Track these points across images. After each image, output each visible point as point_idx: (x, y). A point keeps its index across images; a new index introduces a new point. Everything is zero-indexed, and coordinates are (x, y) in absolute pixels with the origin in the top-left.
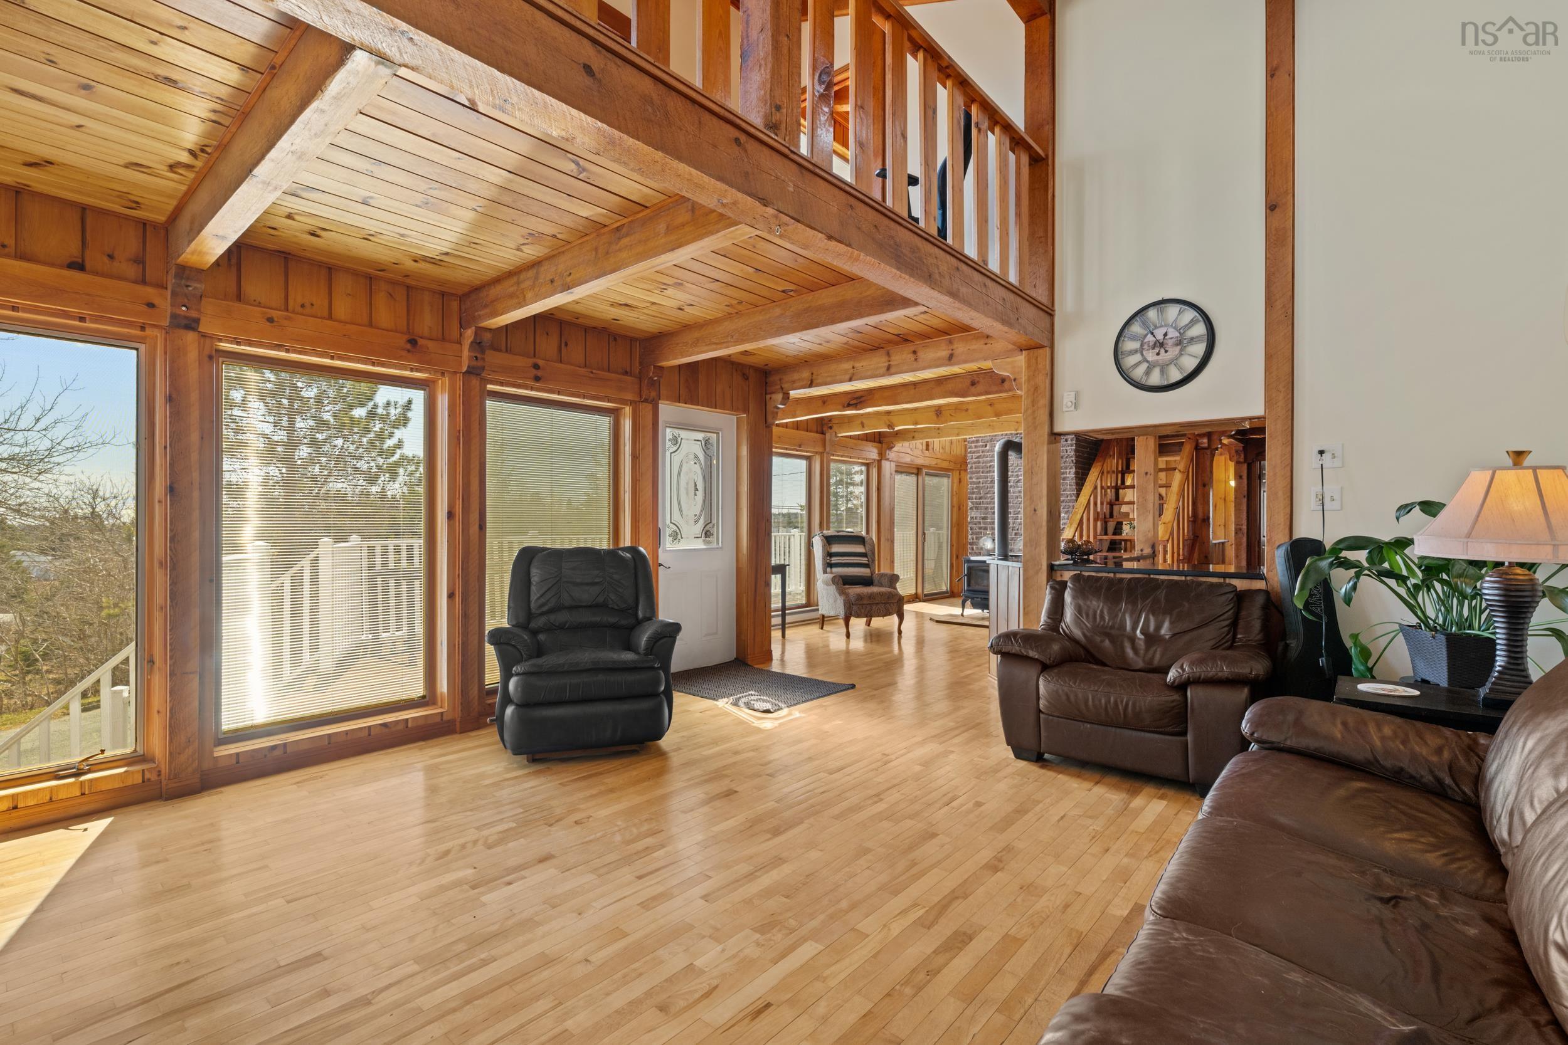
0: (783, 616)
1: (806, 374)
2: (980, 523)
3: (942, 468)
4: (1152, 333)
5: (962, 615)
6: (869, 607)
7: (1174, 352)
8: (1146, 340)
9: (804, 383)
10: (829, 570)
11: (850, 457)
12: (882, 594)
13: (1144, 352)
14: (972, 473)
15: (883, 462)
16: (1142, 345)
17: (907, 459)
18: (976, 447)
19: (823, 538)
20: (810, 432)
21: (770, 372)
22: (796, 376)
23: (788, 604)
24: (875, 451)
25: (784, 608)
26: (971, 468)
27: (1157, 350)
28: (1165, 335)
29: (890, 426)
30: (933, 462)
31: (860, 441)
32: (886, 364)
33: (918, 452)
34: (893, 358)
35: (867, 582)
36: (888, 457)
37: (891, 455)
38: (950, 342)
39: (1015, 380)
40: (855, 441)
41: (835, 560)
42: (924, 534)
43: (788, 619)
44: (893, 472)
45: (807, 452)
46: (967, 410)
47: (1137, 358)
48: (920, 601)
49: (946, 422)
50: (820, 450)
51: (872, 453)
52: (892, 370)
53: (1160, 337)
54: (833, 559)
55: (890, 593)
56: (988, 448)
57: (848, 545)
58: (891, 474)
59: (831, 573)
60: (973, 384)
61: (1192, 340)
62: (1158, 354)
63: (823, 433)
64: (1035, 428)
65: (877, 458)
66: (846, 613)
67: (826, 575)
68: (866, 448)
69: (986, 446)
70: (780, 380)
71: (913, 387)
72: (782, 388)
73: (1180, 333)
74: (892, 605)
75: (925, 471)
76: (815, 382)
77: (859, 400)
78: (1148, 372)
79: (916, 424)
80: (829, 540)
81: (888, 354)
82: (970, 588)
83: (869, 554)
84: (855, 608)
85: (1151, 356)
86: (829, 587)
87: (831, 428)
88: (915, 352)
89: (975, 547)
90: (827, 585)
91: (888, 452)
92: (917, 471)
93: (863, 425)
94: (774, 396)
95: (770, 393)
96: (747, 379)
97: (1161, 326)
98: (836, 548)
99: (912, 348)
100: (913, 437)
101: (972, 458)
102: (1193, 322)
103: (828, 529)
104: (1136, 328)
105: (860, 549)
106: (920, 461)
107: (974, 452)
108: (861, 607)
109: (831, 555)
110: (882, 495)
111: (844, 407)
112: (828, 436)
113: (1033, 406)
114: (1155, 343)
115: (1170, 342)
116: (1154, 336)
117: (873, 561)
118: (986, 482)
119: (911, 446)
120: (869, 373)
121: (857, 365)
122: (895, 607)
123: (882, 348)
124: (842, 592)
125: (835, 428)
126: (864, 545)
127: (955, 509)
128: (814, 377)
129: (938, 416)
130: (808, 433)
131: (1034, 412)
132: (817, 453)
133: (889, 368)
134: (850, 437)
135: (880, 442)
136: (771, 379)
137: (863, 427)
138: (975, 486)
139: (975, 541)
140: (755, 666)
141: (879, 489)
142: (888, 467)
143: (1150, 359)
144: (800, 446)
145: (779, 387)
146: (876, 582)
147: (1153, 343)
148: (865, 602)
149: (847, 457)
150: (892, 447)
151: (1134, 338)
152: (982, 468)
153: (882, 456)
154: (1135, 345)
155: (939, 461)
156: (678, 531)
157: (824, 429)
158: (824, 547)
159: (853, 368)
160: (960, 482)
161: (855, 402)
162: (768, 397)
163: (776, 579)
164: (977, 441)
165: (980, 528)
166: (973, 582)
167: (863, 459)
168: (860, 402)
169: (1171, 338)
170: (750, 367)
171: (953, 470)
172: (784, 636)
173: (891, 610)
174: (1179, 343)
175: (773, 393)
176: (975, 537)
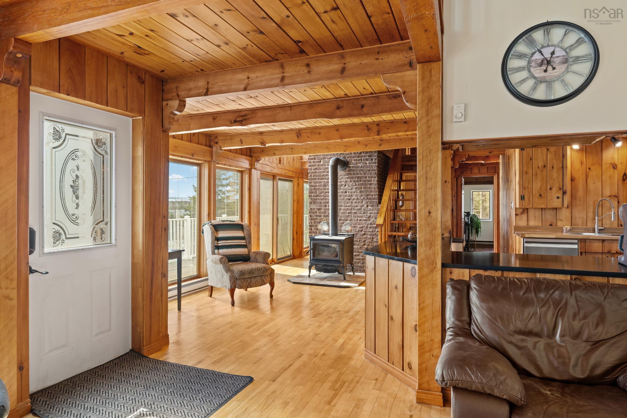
0: (179, 288)
1: (201, 83)
2: (316, 212)
3: (288, 176)
4: (540, 52)
5: (309, 276)
6: (249, 280)
7: (560, 69)
8: (533, 58)
9: (200, 91)
10: (216, 251)
11: (231, 166)
12: (258, 269)
13: (532, 70)
14: (311, 179)
15: (253, 171)
16: (529, 62)
17: (268, 169)
18: (314, 162)
19: (211, 226)
20: (201, 145)
21: (167, 80)
22: (192, 85)
23: (183, 276)
24: (248, 162)
25: (179, 281)
26: (311, 176)
27: (544, 67)
28: (553, 53)
29: (263, 143)
30: (283, 172)
31: (237, 155)
32: (280, 75)
33: (274, 165)
34: (287, 70)
35: (245, 259)
36: (256, 167)
37: (258, 165)
38: (342, 56)
39: (404, 93)
40: (234, 154)
41: (221, 243)
42: (278, 219)
43: (183, 290)
44: (259, 178)
45: (198, 160)
46: (320, 133)
47: (524, 74)
48: (275, 264)
49: (304, 141)
50: (209, 159)
51: (245, 163)
52: (286, 81)
53: (548, 56)
54: (219, 242)
55: (265, 268)
56: (321, 163)
57: (230, 232)
58: (258, 179)
59: (219, 254)
60: (338, 108)
61: (577, 59)
62: (546, 71)
63: (211, 146)
64: (430, 136)
65: (249, 167)
66: (231, 286)
67: (214, 256)
68: (242, 160)
69: (320, 162)
70: (177, 88)
71: (289, 109)
72: (178, 95)
73: (566, 52)
74: (266, 277)
75: (278, 177)
76: (211, 90)
77: (244, 118)
78: (534, 88)
79: (282, 142)
80: (216, 228)
81: (282, 66)
82: (315, 258)
83: (247, 237)
84: (238, 282)
85: (538, 72)
86: (216, 266)
87: (217, 143)
88: (308, 65)
89: (313, 228)
90: (215, 263)
91: (256, 163)
92: (274, 177)
93: (242, 142)
94: (170, 103)
95: (167, 100)
96: (143, 83)
97: (548, 46)
98: (221, 234)
99: (306, 62)
100: (274, 154)
101: (311, 170)
102: (579, 42)
103: (214, 219)
104: (521, 48)
105: (239, 234)
106: (276, 171)
107: (312, 166)
108: (243, 281)
109: (218, 239)
110: (252, 194)
111: (231, 123)
112: (214, 149)
113: (428, 115)
114: (542, 61)
115: (557, 60)
116: (542, 54)
117: (250, 242)
118: (320, 186)
119: (270, 161)
120: (263, 83)
121: (251, 75)
122: (268, 279)
123: (277, 60)
124: (228, 270)
125: (220, 143)
126: (243, 231)
127: (296, 203)
128: (210, 86)
129: (298, 137)
130: (199, 146)
131: (428, 121)
132: (206, 161)
133: (283, 79)
134: (230, 151)
135: (251, 156)
136: (167, 87)
137: (242, 143)
138: (313, 188)
139: (313, 224)
140: (151, 356)
141: (250, 189)
142: (255, 174)
143: (537, 75)
144: (193, 155)
145: (175, 94)
146: (252, 259)
147: (540, 61)
148: (246, 277)
149: (228, 165)
150: (259, 160)
151: (521, 56)
152: (318, 176)
153: (252, 166)
154: (522, 63)
155: (287, 171)
156: (61, 231)
157: (211, 144)
158: (212, 233)
159: (248, 78)
160: (298, 185)
161: (240, 119)
162: (165, 103)
163: (173, 262)
164: (315, 159)
165: (317, 216)
166: (316, 253)
167: (239, 167)
168: (245, 119)
169: (558, 57)
170: (146, 72)
171: (294, 177)
172: (179, 308)
173: (265, 281)
174: (566, 61)
175: (170, 99)
176: (313, 221)
